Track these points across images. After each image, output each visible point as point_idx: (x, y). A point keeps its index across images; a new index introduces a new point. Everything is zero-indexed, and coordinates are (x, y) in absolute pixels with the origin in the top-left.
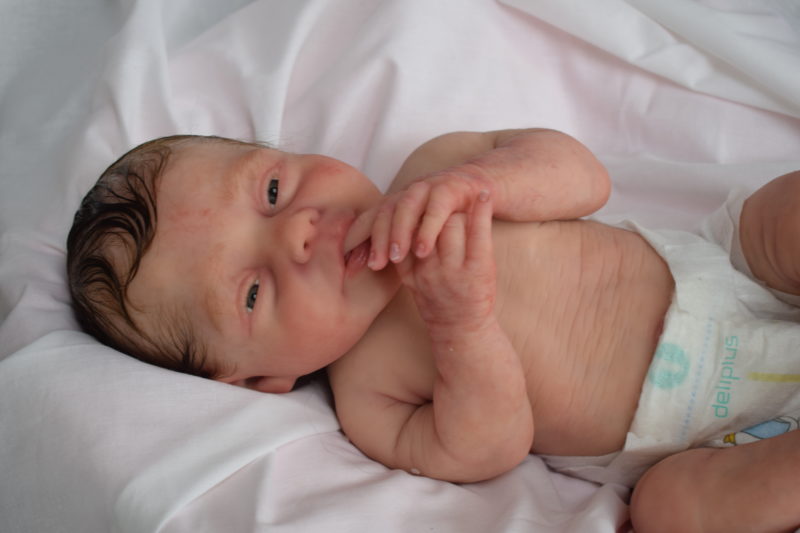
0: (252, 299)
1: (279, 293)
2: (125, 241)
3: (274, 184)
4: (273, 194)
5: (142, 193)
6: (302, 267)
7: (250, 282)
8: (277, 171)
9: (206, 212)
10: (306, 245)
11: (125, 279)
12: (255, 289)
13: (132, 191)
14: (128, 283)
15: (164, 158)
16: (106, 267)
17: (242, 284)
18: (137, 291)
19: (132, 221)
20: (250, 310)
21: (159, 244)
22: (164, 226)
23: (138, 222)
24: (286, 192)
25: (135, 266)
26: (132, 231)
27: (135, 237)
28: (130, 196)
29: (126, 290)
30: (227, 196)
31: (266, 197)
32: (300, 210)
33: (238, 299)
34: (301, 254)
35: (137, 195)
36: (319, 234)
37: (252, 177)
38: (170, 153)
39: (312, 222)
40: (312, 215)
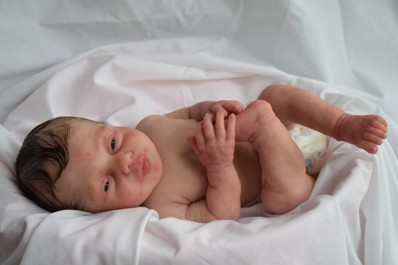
0: (106, 188)
1: (118, 184)
2: (55, 164)
3: (114, 140)
4: (113, 146)
5: (61, 144)
6: (126, 175)
7: (106, 181)
8: (114, 135)
9: (89, 154)
10: (129, 167)
11: (55, 179)
12: (108, 183)
14: (55, 181)
15: (68, 129)
16: (45, 174)
17: (103, 182)
18: (59, 184)
19: (59, 157)
20: (106, 192)
22: (72, 159)
23: (60, 157)
24: (118, 145)
25: (60, 174)
26: (58, 160)
27: (60, 163)
28: (56, 145)
29: (54, 183)
30: (96, 147)
31: (110, 147)
32: (126, 153)
33: (101, 187)
34: (127, 170)
35: (59, 145)
36: (134, 163)
37: (105, 139)
38: (70, 127)
39: (130, 157)
40: (130, 154)
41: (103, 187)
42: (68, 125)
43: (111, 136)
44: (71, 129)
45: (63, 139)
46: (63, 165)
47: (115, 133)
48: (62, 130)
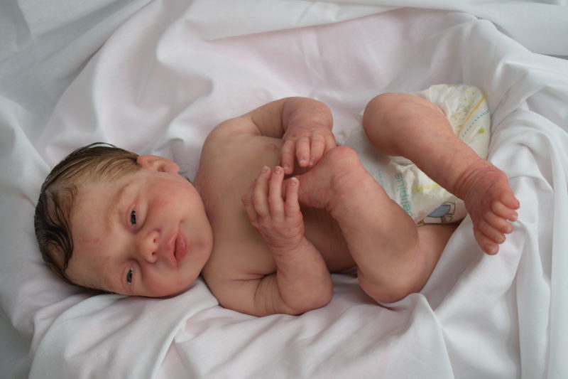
1: (143, 275)
5: (64, 223)
6: (154, 264)
8: (134, 205)
9: (97, 240)
10: (153, 254)
12: (130, 272)
13: (59, 220)
14: (64, 269)
15: (74, 198)
17: (123, 273)
19: (61, 240)
20: (129, 283)
21: (76, 255)
22: (77, 246)
23: (63, 240)
24: (140, 220)
25: (66, 263)
26: (61, 245)
27: (62, 248)
28: (58, 223)
30: (108, 229)
32: (149, 234)
33: (122, 280)
34: (151, 258)
35: (62, 224)
36: (160, 248)
37: (120, 213)
38: (77, 194)
39: (155, 241)
40: (155, 235)
41: (125, 278)
42: (76, 188)
43: (129, 208)
44: (78, 198)
45: (66, 215)
46: (69, 253)
47: (136, 201)
48: (68, 197)
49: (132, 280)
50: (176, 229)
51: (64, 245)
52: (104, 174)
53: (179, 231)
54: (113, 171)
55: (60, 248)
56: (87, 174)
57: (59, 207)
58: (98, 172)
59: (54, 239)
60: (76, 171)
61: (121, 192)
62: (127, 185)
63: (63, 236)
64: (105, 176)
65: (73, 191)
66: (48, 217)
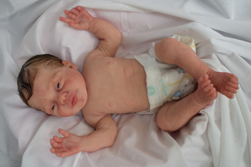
1: (58, 108)
3: (59, 83)
4: (58, 85)
6: (64, 105)
9: (43, 92)
10: (64, 101)
12: (54, 106)
13: (29, 81)
15: (36, 74)
17: (51, 106)
20: (52, 110)
22: (35, 93)
23: (29, 89)
24: (61, 87)
25: (29, 98)
26: (28, 91)
27: (28, 92)
29: (27, 101)
30: (48, 88)
31: (57, 87)
32: (64, 93)
33: (50, 109)
34: (62, 103)
36: (67, 100)
37: (54, 83)
38: (37, 72)
39: (65, 96)
40: (66, 94)
41: (51, 108)
42: (37, 69)
43: (58, 81)
44: (38, 74)
45: (32, 80)
46: (31, 95)
47: (60, 79)
48: (34, 73)
49: (54, 109)
50: (74, 93)
51: (29, 92)
52: (49, 66)
53: (75, 94)
54: (53, 65)
55: (27, 92)
56: (42, 65)
57: (30, 76)
58: (47, 64)
59: (25, 88)
60: (38, 63)
61: (55, 74)
62: (58, 72)
63: (29, 87)
64: (49, 67)
65: (36, 71)
66: (24, 79)
